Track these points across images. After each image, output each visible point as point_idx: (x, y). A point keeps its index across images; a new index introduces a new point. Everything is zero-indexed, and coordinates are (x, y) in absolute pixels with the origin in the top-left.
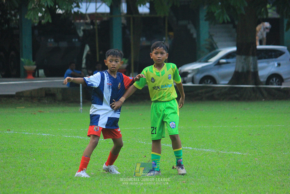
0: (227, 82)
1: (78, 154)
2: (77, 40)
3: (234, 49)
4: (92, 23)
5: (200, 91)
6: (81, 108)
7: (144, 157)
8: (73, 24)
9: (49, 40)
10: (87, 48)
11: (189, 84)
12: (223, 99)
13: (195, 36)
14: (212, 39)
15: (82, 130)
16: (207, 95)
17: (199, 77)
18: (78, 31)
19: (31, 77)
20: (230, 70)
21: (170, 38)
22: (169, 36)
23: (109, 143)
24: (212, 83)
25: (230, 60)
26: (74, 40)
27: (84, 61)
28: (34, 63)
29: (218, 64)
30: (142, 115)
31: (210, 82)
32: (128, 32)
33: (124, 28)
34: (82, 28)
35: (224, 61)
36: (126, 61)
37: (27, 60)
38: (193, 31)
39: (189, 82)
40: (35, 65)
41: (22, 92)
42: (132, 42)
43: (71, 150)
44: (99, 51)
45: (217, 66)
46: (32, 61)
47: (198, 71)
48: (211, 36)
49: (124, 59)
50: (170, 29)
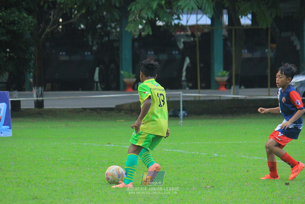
1: (179, 168)
2: (177, 52)
4: (193, 35)
6: (182, 121)
7: (246, 171)
8: (173, 36)
9: (149, 53)
10: (188, 60)
13: (298, 48)
15: (182, 143)
17: (302, 89)
18: (178, 44)
19: (130, 90)
21: (272, 51)
22: (271, 48)
23: (211, 157)
26: (174, 52)
27: (184, 74)
28: (134, 75)
30: (243, 128)
32: (229, 44)
33: (226, 40)
34: (182, 40)
36: (227, 74)
37: (126, 73)
40: (135, 77)
41: (122, 105)
42: (233, 54)
43: (171, 164)
44: (200, 63)
46: (131, 74)
47: (302, 83)
49: (225, 72)
50: (273, 42)
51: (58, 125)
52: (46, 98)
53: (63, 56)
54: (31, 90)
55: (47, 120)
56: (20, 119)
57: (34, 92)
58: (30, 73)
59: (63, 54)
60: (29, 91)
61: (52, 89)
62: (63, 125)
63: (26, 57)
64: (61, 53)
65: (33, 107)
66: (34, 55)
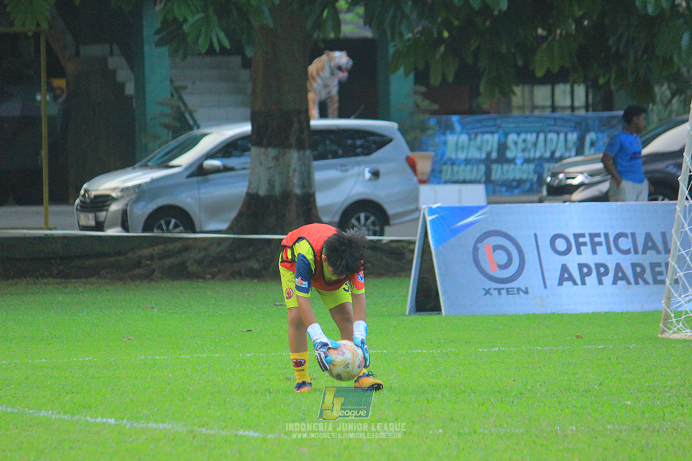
0: (224, 226)
3: (246, 128)
5: (146, 252)
11: (114, 232)
12: (213, 277)
13: (130, 89)
14: (181, 98)
16: (168, 262)
17: (142, 211)
20: (234, 189)
21: (55, 98)
24: (181, 228)
25: (231, 162)
29: (199, 171)
31: (176, 226)
35: (216, 163)
38: (124, 75)
39: (112, 226)
45: (195, 179)
47: (140, 192)
48: (177, 91)
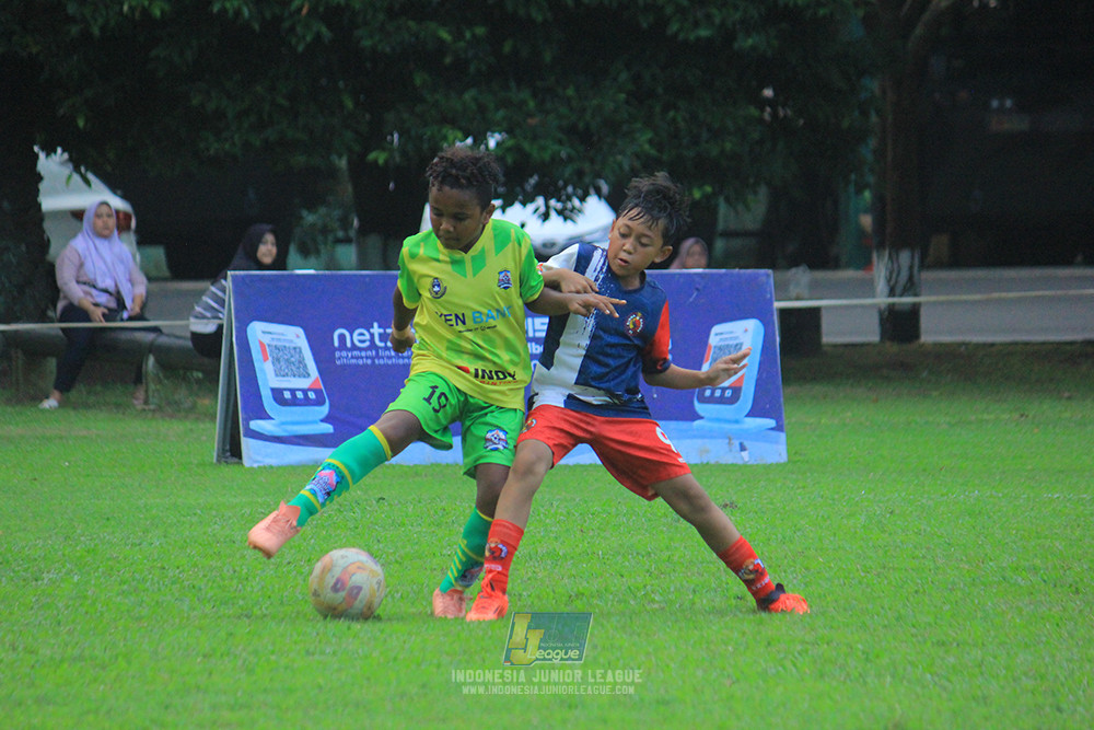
51: (986, 416)
52: (933, 298)
53: (1005, 116)
54: (866, 264)
55: (935, 394)
56: (818, 389)
57: (880, 271)
58: (859, 191)
59: (1002, 105)
60: (858, 267)
61: (956, 261)
62: (1005, 416)
63: (846, 124)
64: (995, 104)
65: (875, 338)
66: (878, 112)
